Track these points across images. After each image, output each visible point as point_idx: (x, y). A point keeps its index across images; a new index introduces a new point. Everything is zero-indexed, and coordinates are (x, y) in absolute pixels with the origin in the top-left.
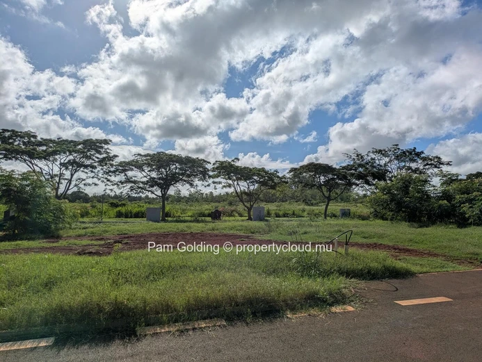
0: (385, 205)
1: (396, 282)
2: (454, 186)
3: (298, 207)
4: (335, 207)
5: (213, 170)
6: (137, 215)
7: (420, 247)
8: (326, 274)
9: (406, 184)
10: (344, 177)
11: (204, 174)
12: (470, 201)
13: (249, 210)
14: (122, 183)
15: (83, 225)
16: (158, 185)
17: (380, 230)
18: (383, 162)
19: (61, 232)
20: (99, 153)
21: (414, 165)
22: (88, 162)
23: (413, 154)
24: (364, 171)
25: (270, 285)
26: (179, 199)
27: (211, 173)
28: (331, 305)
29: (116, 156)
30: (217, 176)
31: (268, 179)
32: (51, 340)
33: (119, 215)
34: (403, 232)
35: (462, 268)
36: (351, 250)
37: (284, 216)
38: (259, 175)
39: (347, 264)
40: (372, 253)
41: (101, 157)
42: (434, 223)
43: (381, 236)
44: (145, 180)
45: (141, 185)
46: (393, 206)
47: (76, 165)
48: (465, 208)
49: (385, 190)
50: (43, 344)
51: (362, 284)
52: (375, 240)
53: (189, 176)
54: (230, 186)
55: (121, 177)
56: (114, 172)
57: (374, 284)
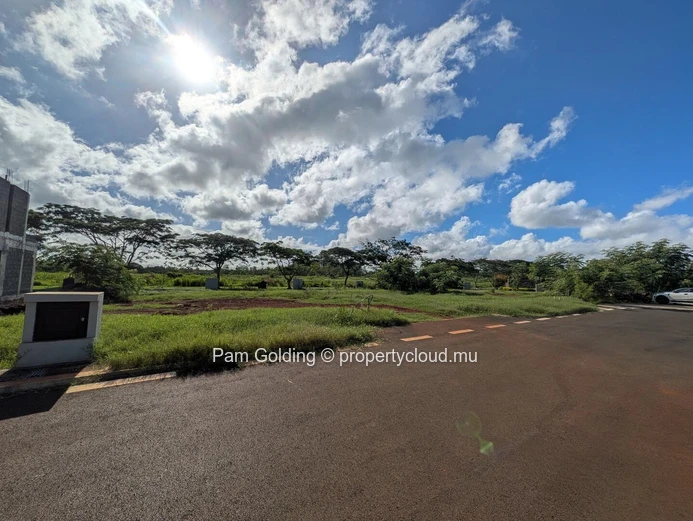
0: (386, 278)
1: (400, 328)
2: (430, 267)
3: (326, 279)
4: (352, 280)
5: (261, 249)
6: (194, 284)
7: (411, 307)
8: (358, 323)
9: (400, 265)
10: (359, 259)
11: (254, 252)
12: (438, 277)
13: (289, 281)
14: (181, 257)
15: (149, 292)
16: (215, 260)
17: (384, 296)
18: (384, 249)
19: (130, 298)
20: (161, 231)
21: (404, 252)
22: (150, 238)
23: (404, 245)
24: (373, 255)
25: (325, 331)
26: (227, 272)
27: (259, 252)
28: (364, 342)
29: (177, 234)
30: (264, 254)
31: (304, 259)
32: (174, 374)
33: (177, 284)
34: (399, 297)
35: (436, 319)
36: (371, 308)
37: (315, 286)
38: (297, 255)
39: (371, 317)
40: (384, 310)
41: (163, 234)
42: (416, 292)
43: (385, 300)
44: (203, 255)
45: (198, 259)
46: (391, 280)
47: (139, 241)
48: (436, 281)
49: (387, 268)
50: (168, 376)
51: (381, 329)
52: (381, 303)
53: (241, 253)
54: (274, 262)
55: (182, 253)
56: (175, 248)
57: (388, 330)
